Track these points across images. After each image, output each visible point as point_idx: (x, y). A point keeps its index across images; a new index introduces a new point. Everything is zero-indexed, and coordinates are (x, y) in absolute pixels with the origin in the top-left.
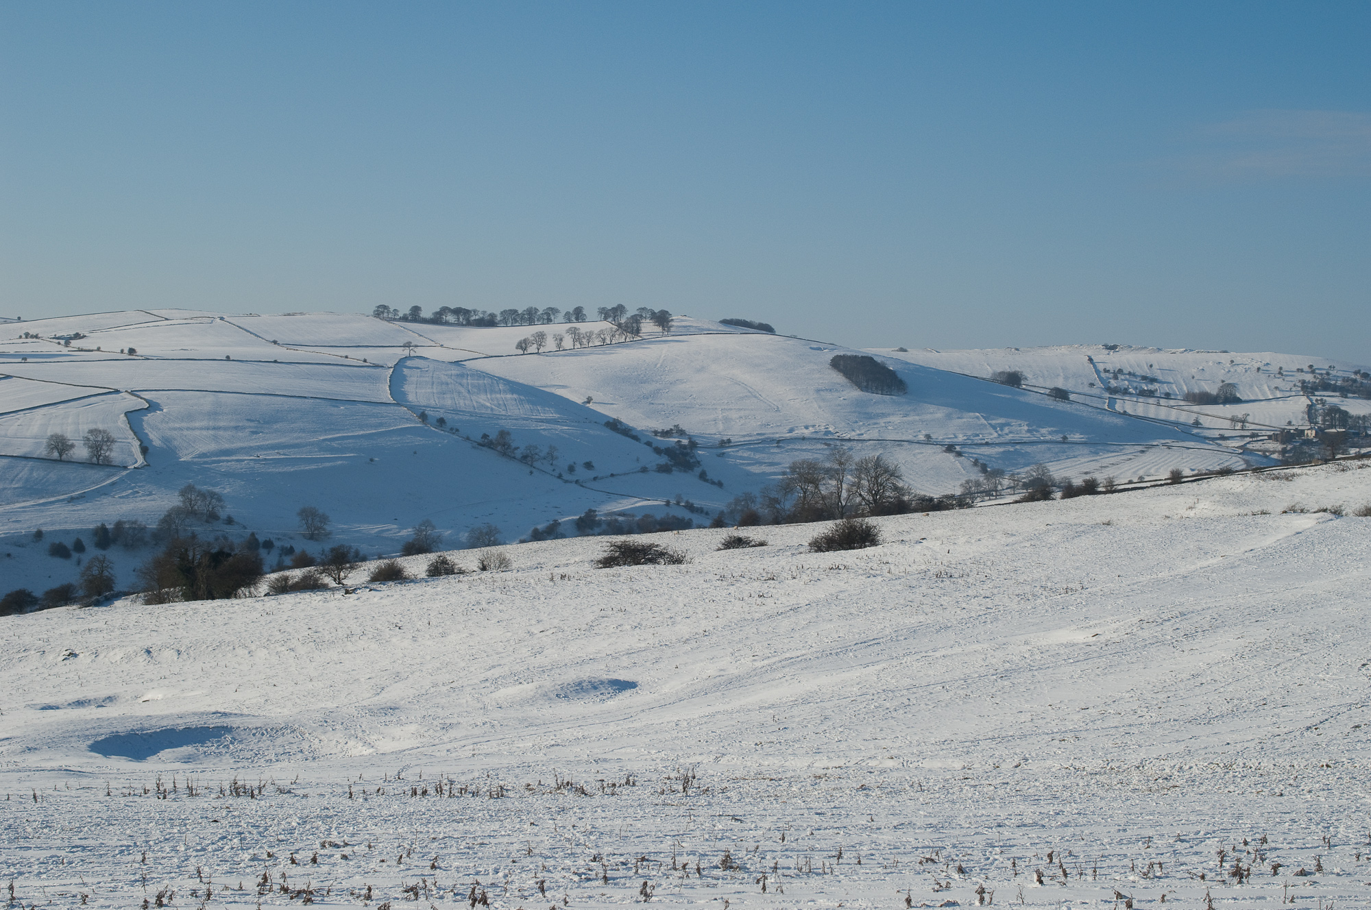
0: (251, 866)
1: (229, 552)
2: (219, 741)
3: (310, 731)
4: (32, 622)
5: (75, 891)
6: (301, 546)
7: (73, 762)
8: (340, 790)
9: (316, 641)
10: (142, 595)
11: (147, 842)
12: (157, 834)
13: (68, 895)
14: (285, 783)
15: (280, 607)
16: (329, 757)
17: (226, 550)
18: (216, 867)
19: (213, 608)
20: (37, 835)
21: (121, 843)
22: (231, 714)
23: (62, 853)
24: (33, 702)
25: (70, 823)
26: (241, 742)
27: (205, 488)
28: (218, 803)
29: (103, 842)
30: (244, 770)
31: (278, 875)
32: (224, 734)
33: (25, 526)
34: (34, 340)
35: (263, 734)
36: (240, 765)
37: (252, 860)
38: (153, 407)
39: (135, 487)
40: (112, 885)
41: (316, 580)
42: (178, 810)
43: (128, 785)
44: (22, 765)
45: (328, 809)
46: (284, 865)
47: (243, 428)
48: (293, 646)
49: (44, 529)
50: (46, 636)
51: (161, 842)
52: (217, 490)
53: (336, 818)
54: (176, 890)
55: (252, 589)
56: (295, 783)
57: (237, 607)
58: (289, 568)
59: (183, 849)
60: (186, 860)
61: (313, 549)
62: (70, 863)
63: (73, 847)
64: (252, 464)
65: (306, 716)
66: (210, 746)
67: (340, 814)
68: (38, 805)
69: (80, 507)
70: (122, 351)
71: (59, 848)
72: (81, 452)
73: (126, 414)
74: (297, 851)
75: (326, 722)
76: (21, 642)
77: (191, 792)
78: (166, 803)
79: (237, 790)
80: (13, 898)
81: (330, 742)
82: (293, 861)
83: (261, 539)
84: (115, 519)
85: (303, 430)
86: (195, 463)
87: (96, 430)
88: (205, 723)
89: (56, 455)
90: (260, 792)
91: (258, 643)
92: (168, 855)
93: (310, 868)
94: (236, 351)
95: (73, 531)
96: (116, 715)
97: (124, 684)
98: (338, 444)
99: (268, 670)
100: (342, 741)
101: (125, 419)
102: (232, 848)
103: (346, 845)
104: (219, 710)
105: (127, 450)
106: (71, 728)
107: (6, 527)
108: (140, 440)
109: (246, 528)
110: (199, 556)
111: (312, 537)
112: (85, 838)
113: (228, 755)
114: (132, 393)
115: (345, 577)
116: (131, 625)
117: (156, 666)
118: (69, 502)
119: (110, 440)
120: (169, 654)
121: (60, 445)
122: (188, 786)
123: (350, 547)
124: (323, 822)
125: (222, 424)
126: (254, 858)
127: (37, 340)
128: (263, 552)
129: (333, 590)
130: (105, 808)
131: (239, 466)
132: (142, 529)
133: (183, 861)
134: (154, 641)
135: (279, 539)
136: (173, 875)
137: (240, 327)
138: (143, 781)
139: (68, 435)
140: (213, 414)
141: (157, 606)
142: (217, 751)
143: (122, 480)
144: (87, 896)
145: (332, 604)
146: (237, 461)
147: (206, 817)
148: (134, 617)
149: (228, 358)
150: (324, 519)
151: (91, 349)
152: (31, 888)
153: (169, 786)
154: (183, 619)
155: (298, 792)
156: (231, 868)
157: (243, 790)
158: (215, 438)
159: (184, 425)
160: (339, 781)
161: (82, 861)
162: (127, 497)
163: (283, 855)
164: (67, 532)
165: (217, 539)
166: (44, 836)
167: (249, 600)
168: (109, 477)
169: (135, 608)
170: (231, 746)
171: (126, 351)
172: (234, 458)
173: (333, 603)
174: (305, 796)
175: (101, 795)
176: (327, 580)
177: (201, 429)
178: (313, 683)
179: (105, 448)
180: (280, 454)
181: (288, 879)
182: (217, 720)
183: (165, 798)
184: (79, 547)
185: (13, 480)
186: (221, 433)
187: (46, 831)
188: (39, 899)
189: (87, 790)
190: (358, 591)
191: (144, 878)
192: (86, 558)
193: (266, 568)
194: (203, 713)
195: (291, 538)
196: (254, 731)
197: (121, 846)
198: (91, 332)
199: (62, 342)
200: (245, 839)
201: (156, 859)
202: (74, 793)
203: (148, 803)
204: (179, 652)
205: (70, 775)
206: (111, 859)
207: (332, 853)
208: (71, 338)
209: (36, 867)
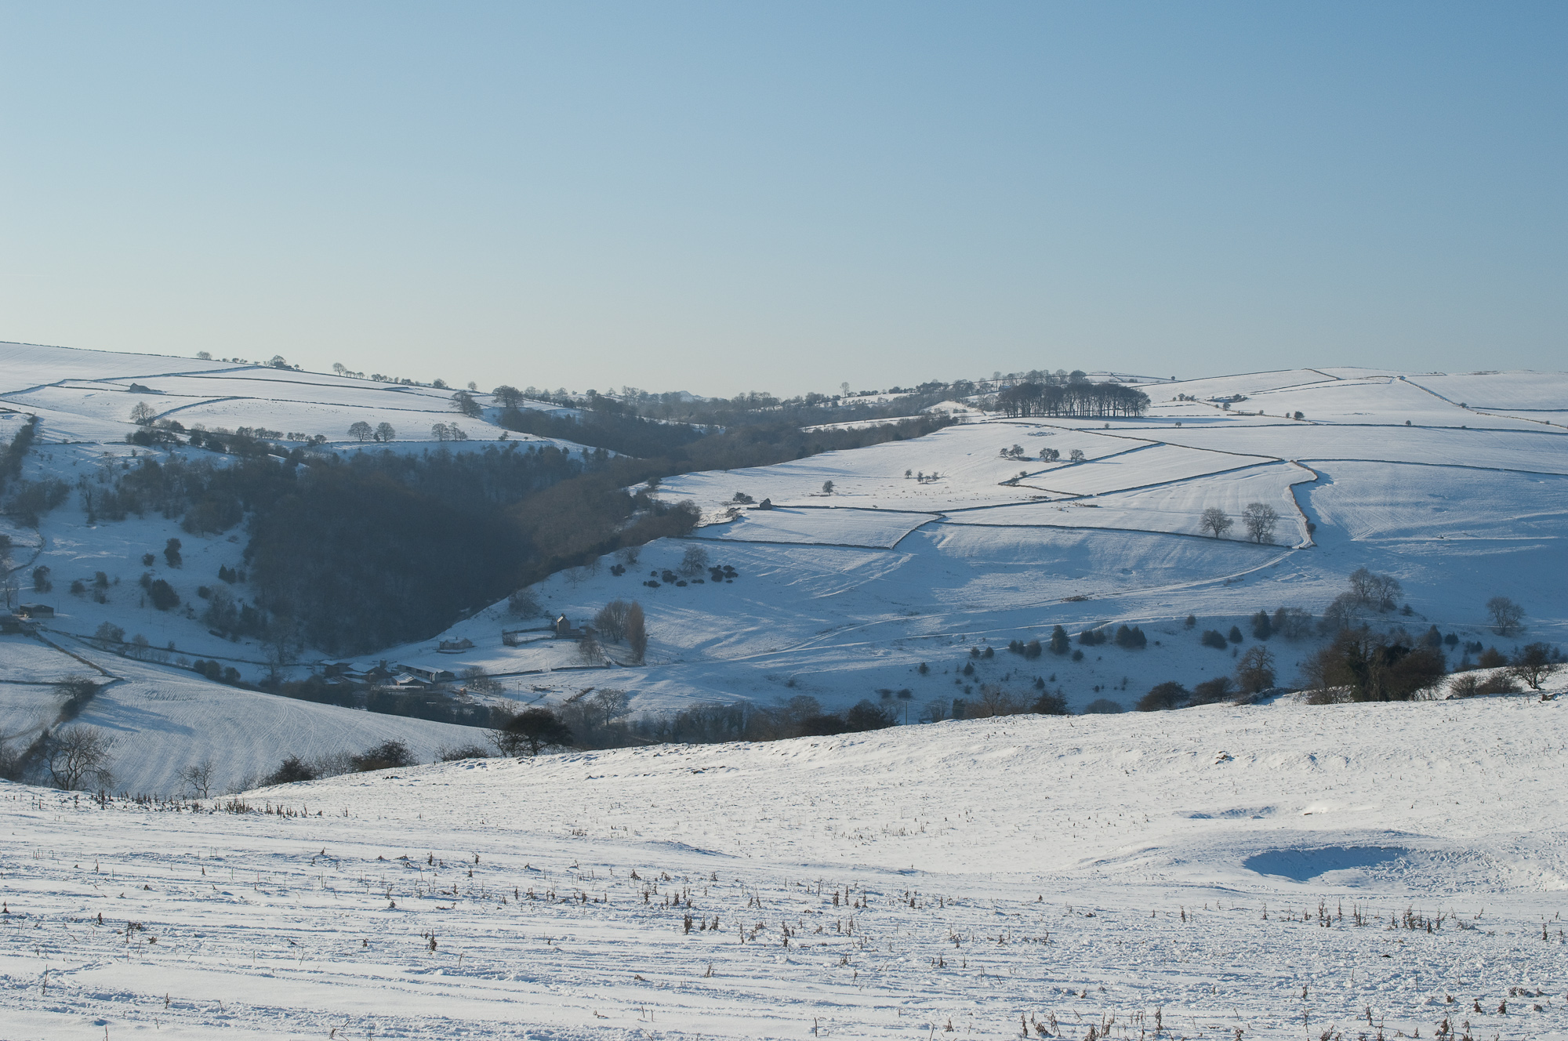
0: (1429, 1011)
1: (1406, 647)
2: (1391, 864)
3: (1498, 859)
4: (1183, 719)
5: (1228, 1024)
6: (1489, 642)
7: (1225, 879)
8: (1532, 930)
9: (1508, 753)
10: (1306, 693)
11: (1309, 975)
12: (1319, 967)
13: (1221, 1029)
14: (1468, 917)
15: (1464, 712)
16: (1520, 889)
17: (1404, 645)
18: (1388, 1010)
19: (1388, 711)
20: (1186, 959)
21: (1279, 974)
22: (1406, 834)
23: (1214, 981)
24: (1182, 809)
25: (1222, 947)
26: (1417, 866)
27: (1379, 573)
28: (1390, 936)
29: (1259, 971)
30: (1420, 899)
31: (1460, 1024)
32: (1398, 856)
33: (1176, 611)
34: (1190, 402)
35: (1443, 859)
36: (1415, 893)
37: (1430, 1003)
38: (1322, 479)
39: (1299, 570)
40: (1270, 1021)
41: (1508, 683)
42: (1345, 941)
43: (1287, 909)
44: (1169, 879)
45: (1518, 950)
46: (1466, 1012)
47: (1425, 504)
48: (1479, 759)
49: (1197, 615)
50: (1198, 736)
51: (1325, 976)
52: (1394, 575)
53: (1528, 961)
54: (1341, 1031)
55: (1433, 691)
56: (1480, 917)
57: (1415, 711)
58: (1476, 668)
59: (1350, 986)
60: (1353, 998)
61: (1504, 646)
62: (1223, 993)
63: (1226, 975)
64: (1435, 546)
65: (1493, 841)
66: (1382, 870)
67: (1533, 958)
68: (1187, 925)
69: (1237, 591)
70: (1288, 416)
71: (1210, 975)
72: (1240, 529)
73: (1292, 487)
74: (1482, 997)
75: (1517, 849)
76: (1170, 741)
77: (1359, 921)
78: (1331, 932)
79: (1412, 922)
80: (1160, 1028)
81: (1521, 873)
82: (1478, 1009)
83: (1444, 633)
84: (1277, 605)
85: (1494, 508)
86: (1368, 544)
87: (1256, 504)
88: (1376, 843)
89: (1212, 532)
90: (1438, 926)
91: (1439, 753)
92: (1333, 991)
93: (1497, 1018)
94: (1418, 416)
95: (1230, 618)
96: (1274, 828)
97: (1284, 793)
98: (1539, 525)
99: (1450, 785)
100: (1536, 872)
101: (1290, 492)
102: (1407, 989)
103: (1541, 994)
104: (1393, 829)
105: (1292, 528)
106: (1224, 840)
107: (1155, 612)
108: (1306, 517)
109: (1426, 620)
110: (1371, 651)
111: (1503, 632)
112: (1240, 966)
113: (1401, 880)
114: (1299, 463)
115: (1543, 681)
116: (1293, 728)
117: (1321, 775)
118: (1225, 585)
119: (1272, 517)
120: (1336, 762)
121: (1217, 520)
122: (1355, 914)
123: (1549, 645)
124: (1513, 966)
125: (1400, 499)
126: (1432, 1002)
127: (1193, 403)
128: (1445, 648)
129: (1528, 694)
130: (1262, 933)
131: (1419, 549)
132: (1308, 618)
133: (1350, 1000)
134: (1319, 746)
135: (1464, 634)
136: (1339, 1014)
137: (1423, 388)
138: (1304, 906)
139: (1226, 510)
140: (1391, 488)
141: (1323, 706)
142: (1388, 875)
143: (1285, 562)
144: (1242, 1032)
145: (1527, 712)
146: (1418, 542)
147: (1377, 951)
148: (1297, 718)
149: (1409, 424)
150: (1518, 612)
151: (1253, 412)
152: (1178, 1019)
153: (1334, 913)
154: (1352, 723)
155: (1482, 928)
156: (1405, 1011)
157: (1419, 922)
158: (1393, 515)
159: (1357, 500)
160: (1531, 918)
161: (1236, 991)
162: (1291, 581)
163: (1466, 1001)
164: (1222, 619)
165: (1392, 631)
166: (1194, 961)
167: (1429, 703)
168: (1271, 557)
169: (1298, 707)
170: (1405, 870)
171: (1292, 415)
172: (1413, 539)
173: (1528, 710)
174: (1491, 934)
175: (1257, 919)
176: (1521, 683)
177: (1377, 505)
178: (1502, 802)
179: (1267, 525)
180: (1468, 535)
181: (1472, 1029)
182: (1389, 840)
183: (1328, 926)
184: (1236, 636)
185: (1164, 560)
186: (1399, 509)
187: (1195, 954)
188: (1189, 1031)
189: (1241, 912)
190: (1558, 697)
191: (1306, 1016)
192: (1244, 649)
193: (1449, 667)
194: (1373, 832)
195: (1479, 633)
196: (1432, 855)
197: (1280, 978)
198: (1254, 393)
199: (1221, 405)
200: (1421, 979)
201: (1319, 995)
202: (1226, 914)
203: (1310, 930)
204: (1347, 760)
205: (1222, 893)
206: (1268, 991)
207: (1523, 1003)
208: (1231, 401)
209: (1185, 994)
